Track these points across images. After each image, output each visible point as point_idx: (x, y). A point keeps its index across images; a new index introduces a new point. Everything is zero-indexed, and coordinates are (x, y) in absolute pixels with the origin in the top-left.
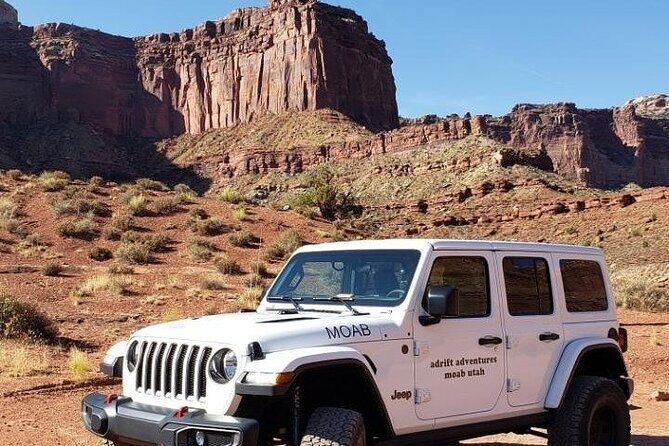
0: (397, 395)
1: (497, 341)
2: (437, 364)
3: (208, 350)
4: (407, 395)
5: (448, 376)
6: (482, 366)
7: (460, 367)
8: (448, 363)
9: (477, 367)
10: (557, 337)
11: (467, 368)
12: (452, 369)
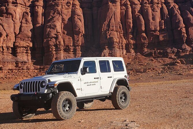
0: (77, 89)
1: (98, 78)
2: (85, 83)
3: (39, 82)
4: (79, 89)
5: (88, 85)
6: (95, 83)
7: (90, 83)
8: (88, 83)
9: (94, 83)
10: (111, 77)
11: (92, 84)
12: (88, 84)
